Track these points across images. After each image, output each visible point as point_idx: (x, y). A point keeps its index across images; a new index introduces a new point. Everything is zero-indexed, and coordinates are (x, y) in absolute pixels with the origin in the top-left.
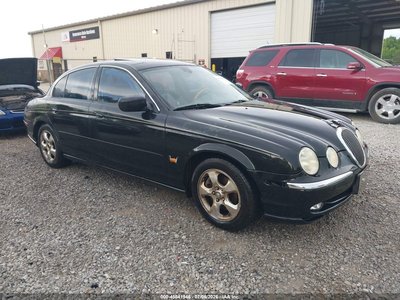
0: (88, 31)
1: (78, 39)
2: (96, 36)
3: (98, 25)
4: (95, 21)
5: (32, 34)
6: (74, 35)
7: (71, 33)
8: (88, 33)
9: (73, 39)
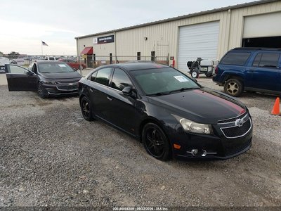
0: (108, 38)
1: (102, 42)
2: (112, 41)
3: (113, 34)
4: (112, 32)
5: (77, 39)
6: (100, 40)
7: (98, 39)
8: (108, 39)
9: (99, 42)
